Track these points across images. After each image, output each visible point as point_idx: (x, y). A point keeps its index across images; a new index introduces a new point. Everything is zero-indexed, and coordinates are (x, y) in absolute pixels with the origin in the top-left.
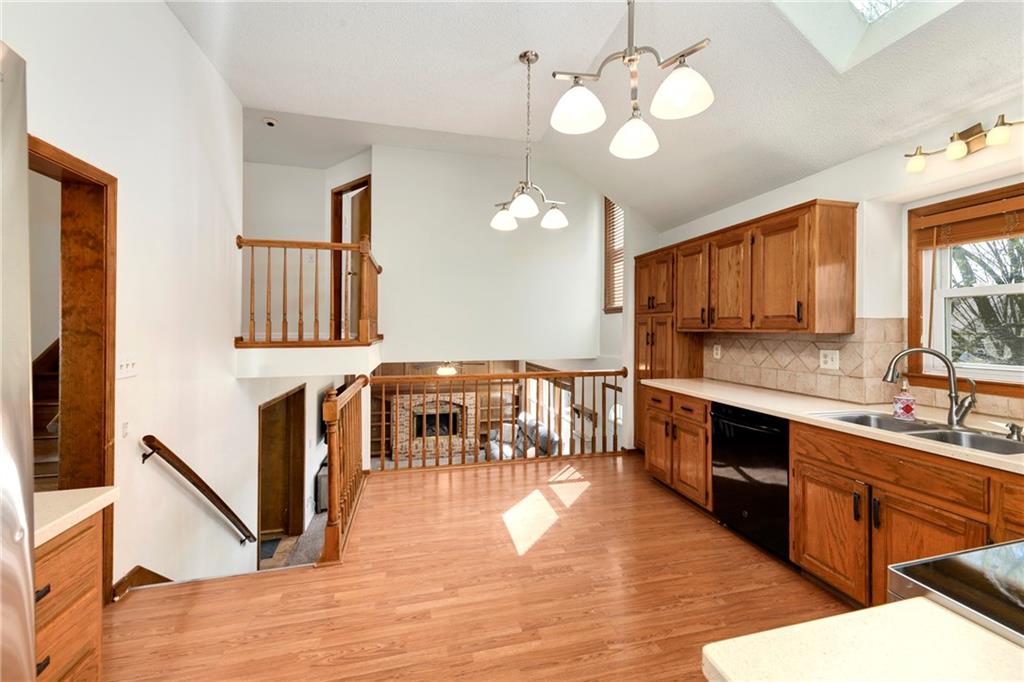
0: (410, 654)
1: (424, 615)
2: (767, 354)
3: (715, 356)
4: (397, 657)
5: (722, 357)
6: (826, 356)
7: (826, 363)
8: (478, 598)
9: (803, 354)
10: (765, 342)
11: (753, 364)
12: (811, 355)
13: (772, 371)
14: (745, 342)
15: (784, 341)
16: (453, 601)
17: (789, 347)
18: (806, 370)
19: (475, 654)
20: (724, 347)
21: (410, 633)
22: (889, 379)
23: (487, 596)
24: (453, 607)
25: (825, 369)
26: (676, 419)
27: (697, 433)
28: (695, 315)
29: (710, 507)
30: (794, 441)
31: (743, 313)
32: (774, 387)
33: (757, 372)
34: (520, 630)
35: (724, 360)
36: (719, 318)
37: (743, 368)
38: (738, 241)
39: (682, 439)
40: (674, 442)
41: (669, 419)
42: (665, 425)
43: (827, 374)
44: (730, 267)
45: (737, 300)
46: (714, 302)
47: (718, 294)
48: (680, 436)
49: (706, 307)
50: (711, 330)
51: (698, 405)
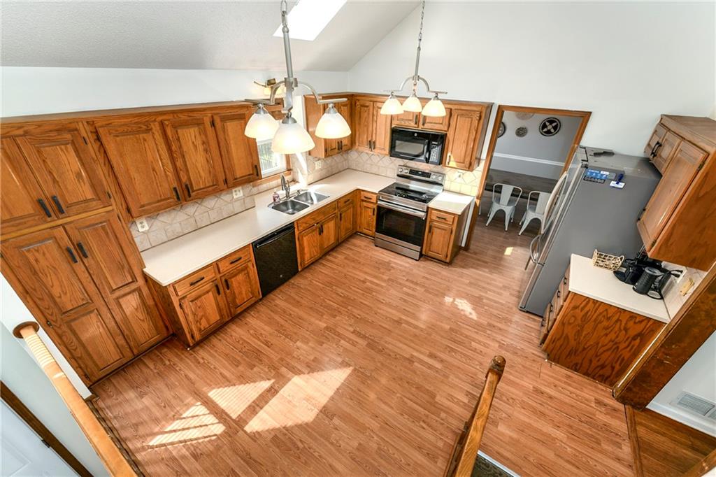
0: (446, 343)
1: (432, 356)
4: (450, 346)
5: (150, 227)
6: (236, 192)
7: (236, 195)
8: (405, 347)
12: (227, 195)
16: (415, 354)
18: (227, 203)
20: (151, 218)
21: (441, 351)
23: (401, 345)
24: (417, 351)
25: (237, 198)
26: (222, 277)
27: (246, 267)
28: (163, 197)
29: (261, 297)
30: (298, 227)
31: (217, 181)
32: (209, 223)
33: (192, 220)
34: (403, 325)
35: (154, 228)
36: (193, 191)
37: (178, 225)
38: (198, 123)
39: (234, 282)
40: (228, 291)
41: (216, 282)
42: (215, 288)
43: (237, 200)
44: (195, 147)
45: (210, 172)
46: (184, 179)
47: (187, 171)
48: (232, 283)
49: (176, 185)
50: (184, 203)
51: (244, 251)
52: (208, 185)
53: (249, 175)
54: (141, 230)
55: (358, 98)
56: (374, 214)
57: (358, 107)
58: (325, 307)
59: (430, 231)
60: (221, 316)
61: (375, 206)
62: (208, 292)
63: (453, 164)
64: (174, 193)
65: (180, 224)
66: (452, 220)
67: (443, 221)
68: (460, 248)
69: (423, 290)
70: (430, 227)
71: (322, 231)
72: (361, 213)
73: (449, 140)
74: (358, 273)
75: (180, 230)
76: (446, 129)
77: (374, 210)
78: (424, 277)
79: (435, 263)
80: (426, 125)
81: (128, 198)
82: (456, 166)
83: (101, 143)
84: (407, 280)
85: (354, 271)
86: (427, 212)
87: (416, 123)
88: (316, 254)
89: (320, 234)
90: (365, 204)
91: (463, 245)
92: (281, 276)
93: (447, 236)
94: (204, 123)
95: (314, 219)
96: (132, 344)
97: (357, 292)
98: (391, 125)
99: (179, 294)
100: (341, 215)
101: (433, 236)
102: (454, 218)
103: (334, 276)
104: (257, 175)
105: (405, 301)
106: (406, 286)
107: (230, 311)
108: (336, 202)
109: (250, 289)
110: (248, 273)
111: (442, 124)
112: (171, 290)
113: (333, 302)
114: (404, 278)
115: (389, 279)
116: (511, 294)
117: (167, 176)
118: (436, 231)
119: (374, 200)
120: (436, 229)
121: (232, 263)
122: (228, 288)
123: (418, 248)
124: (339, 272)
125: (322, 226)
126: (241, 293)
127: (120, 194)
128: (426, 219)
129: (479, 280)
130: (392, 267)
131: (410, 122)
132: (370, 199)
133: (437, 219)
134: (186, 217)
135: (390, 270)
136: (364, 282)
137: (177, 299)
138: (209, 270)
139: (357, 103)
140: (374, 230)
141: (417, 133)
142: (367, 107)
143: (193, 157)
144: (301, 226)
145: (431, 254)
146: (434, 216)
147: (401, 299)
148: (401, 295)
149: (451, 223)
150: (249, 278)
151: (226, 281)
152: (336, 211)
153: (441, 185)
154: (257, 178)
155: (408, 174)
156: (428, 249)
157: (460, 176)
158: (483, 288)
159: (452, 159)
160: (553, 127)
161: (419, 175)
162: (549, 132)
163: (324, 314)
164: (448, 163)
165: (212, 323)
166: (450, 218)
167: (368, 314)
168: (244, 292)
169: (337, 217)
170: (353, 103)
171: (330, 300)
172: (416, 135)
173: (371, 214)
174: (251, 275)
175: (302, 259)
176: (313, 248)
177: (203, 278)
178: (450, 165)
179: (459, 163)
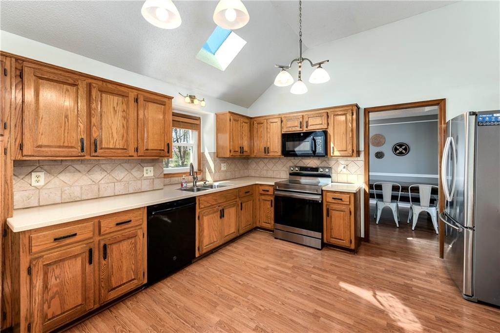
2: (106, 173)
6: (147, 170)
7: (147, 174)
9: (134, 170)
11: (91, 183)
12: (138, 170)
13: (111, 184)
17: (123, 167)
18: (136, 179)
19: (351, 323)
22: (191, 174)
25: (147, 177)
26: (102, 240)
27: (135, 236)
28: (66, 144)
29: (146, 281)
30: (199, 204)
31: (128, 146)
32: (113, 195)
33: (95, 188)
34: (321, 318)
35: (50, 186)
36: (101, 148)
37: (79, 188)
38: (124, 96)
39: (114, 252)
40: (104, 262)
41: (92, 246)
42: (87, 254)
43: (147, 178)
44: (115, 111)
45: (123, 136)
46: (95, 135)
47: (100, 128)
48: (112, 251)
49: (84, 137)
50: (88, 157)
51: (137, 213)
52: (118, 147)
53: (160, 150)
54: (34, 183)
55: (255, 119)
56: (272, 206)
57: (256, 125)
58: (221, 296)
59: (328, 215)
60: (85, 298)
61: (273, 198)
62: (76, 256)
63: (337, 153)
64: (80, 144)
65: (81, 188)
66: (348, 200)
67: (339, 201)
68: (361, 239)
69: (335, 277)
70: (328, 210)
71: (223, 216)
72: (260, 207)
73: (330, 136)
74: (259, 261)
75: (79, 195)
76: (326, 127)
77: (272, 201)
78: (331, 265)
79: (340, 253)
80: (309, 127)
81: (26, 133)
82: (340, 155)
83: (22, 80)
84: (314, 267)
85: (254, 259)
86: (322, 194)
87: (301, 128)
88: (215, 240)
89: (221, 218)
90: (263, 197)
91: (363, 235)
92: (175, 258)
93: (347, 218)
94: (128, 97)
95: (216, 200)
97: (258, 279)
98: (281, 132)
99: (34, 249)
100: (241, 204)
101: (333, 220)
102: (350, 197)
103: (233, 264)
104: (168, 152)
105: (317, 289)
106: (314, 274)
107: (100, 294)
108: (238, 190)
109: (133, 267)
110: (135, 243)
111: (322, 124)
112: (24, 241)
113: (230, 290)
114: (310, 266)
115: (294, 267)
116: (441, 282)
117: (77, 126)
118: (334, 214)
119: (271, 192)
120: (333, 211)
121: (117, 224)
122: (105, 258)
123: (319, 235)
124: (239, 260)
125: (223, 210)
126: (120, 269)
127: (18, 128)
128: (322, 201)
129: (396, 268)
130: (295, 256)
131: (296, 128)
132: (268, 191)
133: (333, 201)
134: (90, 182)
135: (293, 258)
136: (266, 269)
137: (29, 258)
138: (86, 227)
139: (255, 123)
140: (273, 222)
141: (303, 133)
142: (262, 123)
143: (110, 119)
144: (202, 204)
145: (333, 241)
146: (329, 198)
147: (311, 287)
148: (311, 283)
149: (348, 203)
150: (136, 250)
151: (105, 247)
152: (238, 199)
153: (329, 176)
154: (167, 155)
155: (299, 171)
156: (329, 235)
157: (344, 168)
158: (405, 275)
159: (335, 149)
160: (403, 149)
161: (308, 171)
162: (401, 153)
163: (218, 305)
164: (333, 153)
165: (67, 308)
166: (345, 198)
167: (273, 305)
168: (125, 269)
169: (238, 205)
170: (252, 123)
171: (226, 288)
172: (302, 134)
173: (269, 206)
174: (138, 246)
175: (201, 242)
176: (213, 232)
177: (75, 235)
178: (335, 155)
179: (342, 151)
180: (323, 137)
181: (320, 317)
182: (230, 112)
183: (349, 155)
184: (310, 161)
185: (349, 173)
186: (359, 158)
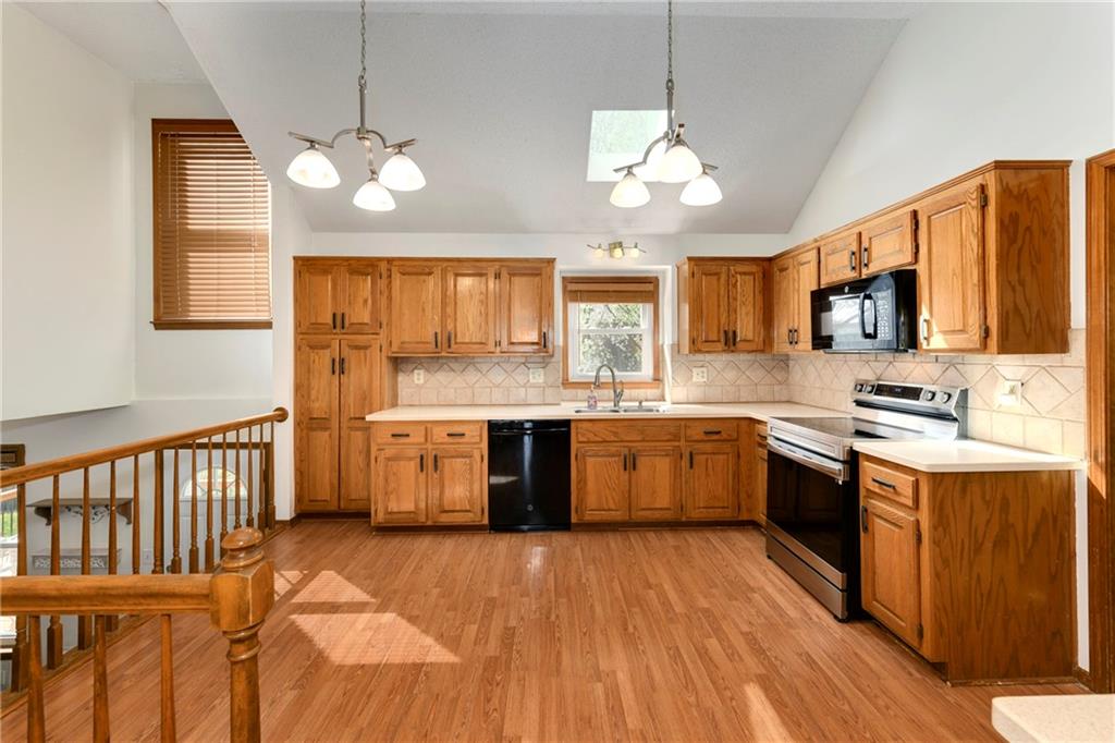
3: (416, 382)
5: (425, 382)
6: (534, 374)
7: (535, 378)
9: (516, 373)
10: (478, 366)
11: (465, 385)
12: (522, 373)
13: (486, 389)
14: (454, 365)
15: (498, 363)
17: (502, 368)
18: (518, 385)
20: (427, 370)
25: (535, 384)
26: (433, 449)
27: (470, 455)
29: (486, 522)
30: (577, 434)
31: (487, 339)
35: (428, 384)
36: (456, 343)
37: (453, 390)
38: (481, 274)
39: (446, 467)
40: (435, 475)
41: (424, 452)
42: (419, 460)
43: (534, 386)
45: (480, 327)
46: (450, 327)
47: (456, 320)
48: (443, 465)
49: (439, 331)
50: (443, 354)
51: (471, 427)
52: (474, 340)
53: (533, 343)
55: (777, 261)
57: (776, 275)
59: (865, 527)
60: (418, 508)
62: (410, 459)
63: (937, 341)
64: (434, 339)
66: (911, 492)
67: (889, 493)
70: (865, 514)
71: (634, 468)
73: (921, 284)
76: (912, 259)
80: (871, 266)
81: (393, 330)
82: (946, 346)
87: (854, 269)
88: (612, 505)
89: (626, 469)
90: (761, 451)
92: (530, 507)
94: (487, 274)
96: (343, 491)
98: (819, 286)
99: (379, 441)
100: (692, 455)
102: (916, 486)
104: (545, 346)
107: (432, 510)
108: (680, 424)
110: (472, 466)
112: (373, 430)
117: (433, 318)
118: (878, 527)
120: (876, 520)
121: (451, 436)
122: (436, 470)
123: (836, 576)
125: (633, 455)
127: (389, 327)
131: (845, 271)
133: (876, 487)
137: (376, 448)
138: (418, 430)
139: (775, 269)
142: (786, 270)
143: (465, 306)
144: (583, 435)
146: (867, 478)
150: (472, 473)
151: (436, 458)
152: (682, 444)
153: (949, 417)
154: (544, 350)
155: (870, 395)
157: (1012, 391)
159: (935, 329)
161: (895, 396)
165: (403, 508)
168: (458, 494)
169: (682, 456)
170: (773, 271)
174: (475, 470)
175: (581, 500)
176: (607, 491)
177: (408, 435)
178: (932, 346)
179: (953, 332)
180: (890, 291)
181: (600, 681)
182: (690, 259)
183: (971, 346)
184: (912, 366)
185: (1030, 411)
186: (1066, 358)
